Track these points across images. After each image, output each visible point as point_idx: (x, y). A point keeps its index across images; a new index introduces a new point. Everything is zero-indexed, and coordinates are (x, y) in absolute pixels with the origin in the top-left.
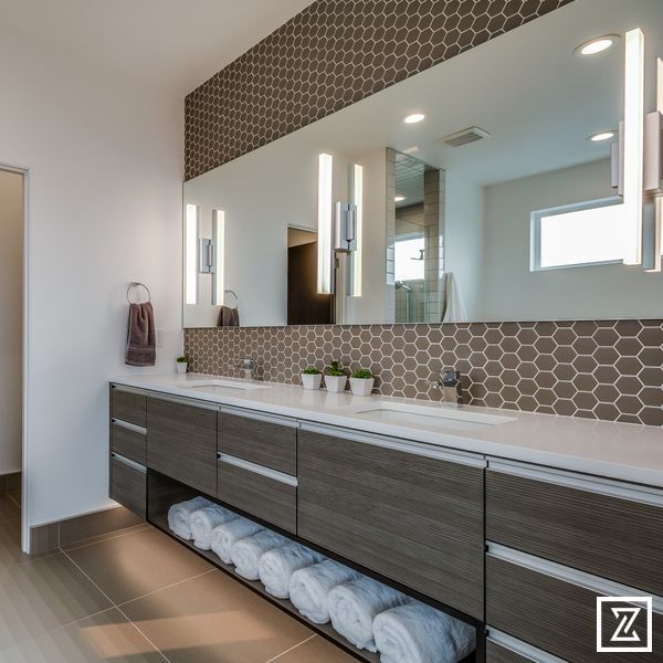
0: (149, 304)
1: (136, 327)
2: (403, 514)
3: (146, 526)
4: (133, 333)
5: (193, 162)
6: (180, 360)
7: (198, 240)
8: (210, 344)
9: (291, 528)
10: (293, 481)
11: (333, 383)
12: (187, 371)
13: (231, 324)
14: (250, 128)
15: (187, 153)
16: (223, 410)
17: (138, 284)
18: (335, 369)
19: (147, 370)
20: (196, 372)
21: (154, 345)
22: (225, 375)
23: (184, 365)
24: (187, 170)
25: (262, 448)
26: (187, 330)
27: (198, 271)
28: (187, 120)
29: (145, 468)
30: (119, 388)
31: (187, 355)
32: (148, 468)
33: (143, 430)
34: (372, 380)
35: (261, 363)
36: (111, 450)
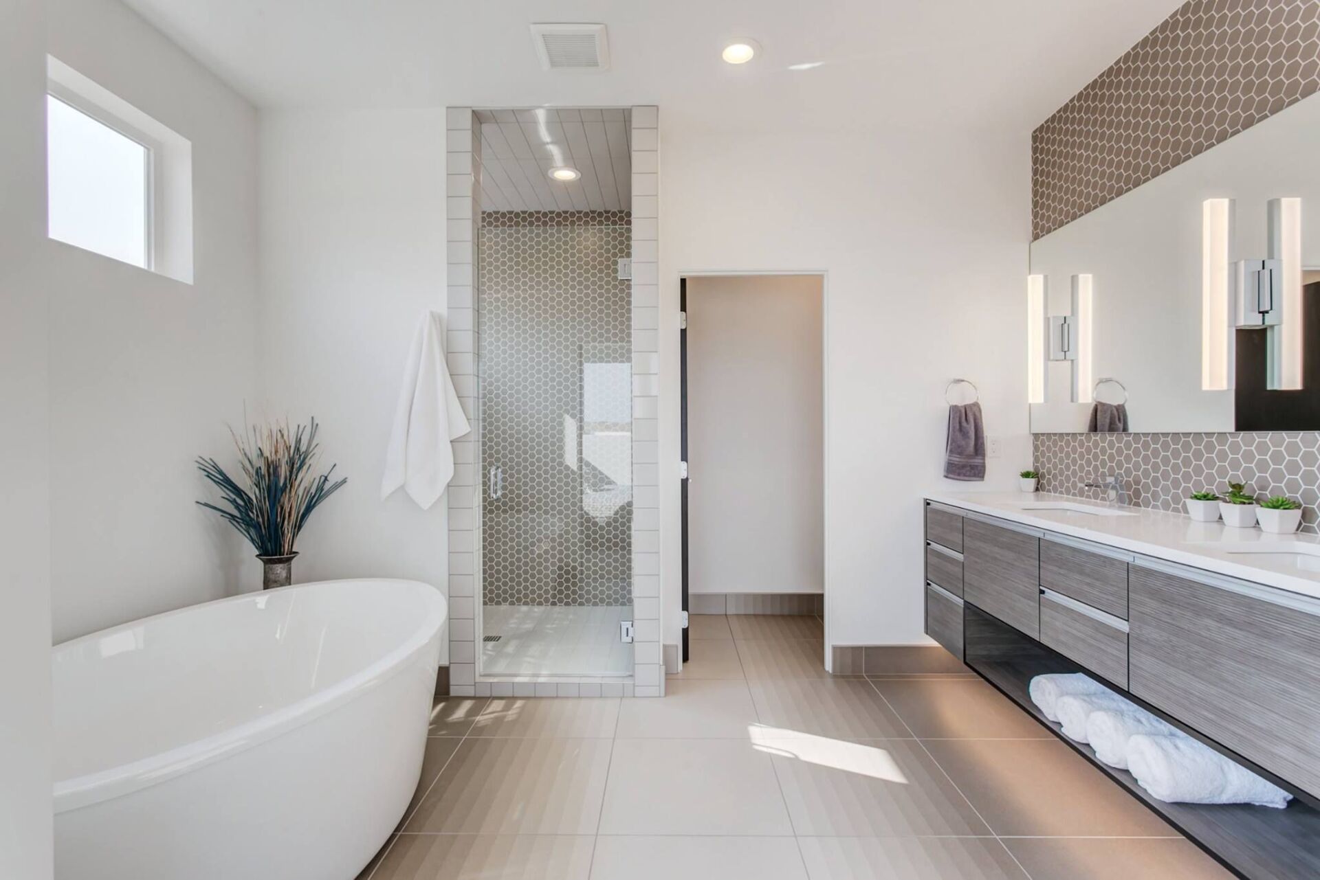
0: (976, 405)
1: (958, 434)
2: (1249, 674)
3: (974, 677)
4: (953, 441)
5: (1043, 215)
6: (1026, 475)
7: (1047, 320)
8: (1068, 455)
9: (1122, 682)
10: (1124, 626)
11: (1233, 512)
12: (1037, 489)
13: (1112, 429)
14: (1119, 164)
15: (1035, 204)
16: (1048, 537)
17: (963, 381)
18: (1238, 494)
19: (972, 486)
20: (1049, 491)
21: (983, 456)
22: (1074, 495)
23: (1031, 482)
24: (1035, 226)
25: (1088, 584)
26: (1036, 436)
27: (1047, 358)
28: (1035, 161)
29: (961, 601)
30: (933, 505)
31: (1036, 468)
32: (965, 601)
33: (960, 557)
34: (1298, 513)
35: (1137, 482)
36: (926, 578)
